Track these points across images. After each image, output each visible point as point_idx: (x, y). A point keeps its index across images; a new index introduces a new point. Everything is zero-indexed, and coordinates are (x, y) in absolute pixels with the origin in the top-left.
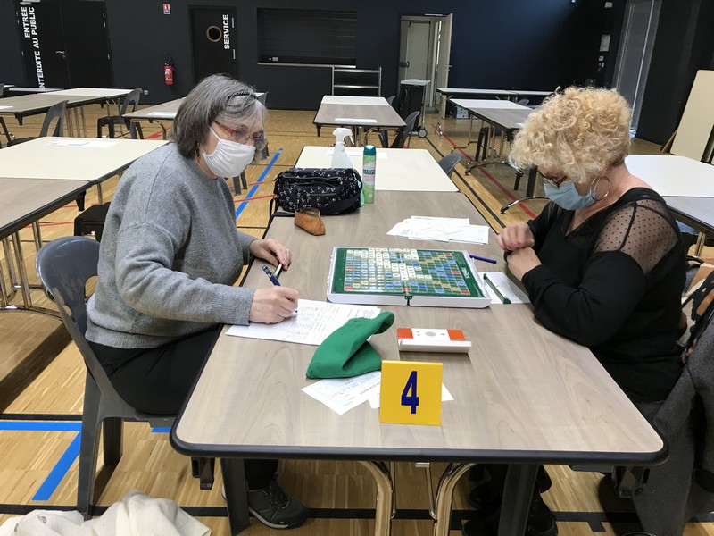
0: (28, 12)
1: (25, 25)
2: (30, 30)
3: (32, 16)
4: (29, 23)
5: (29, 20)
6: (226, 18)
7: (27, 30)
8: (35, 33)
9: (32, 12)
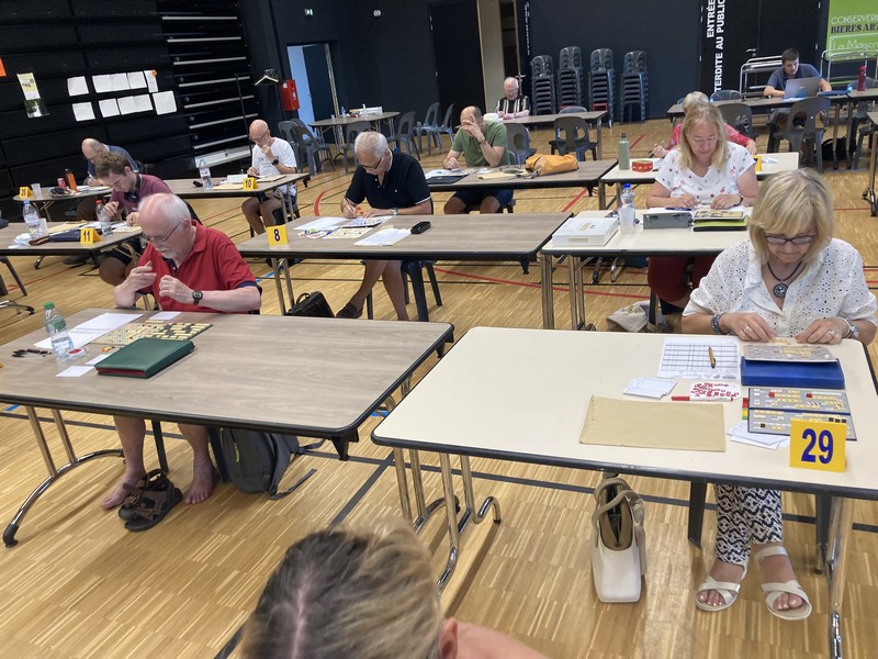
0: (717, 4)
1: (709, 21)
2: (715, 28)
3: (721, 9)
4: (715, 19)
5: (716, 14)
7: (710, 28)
8: (720, 31)
9: (722, 5)
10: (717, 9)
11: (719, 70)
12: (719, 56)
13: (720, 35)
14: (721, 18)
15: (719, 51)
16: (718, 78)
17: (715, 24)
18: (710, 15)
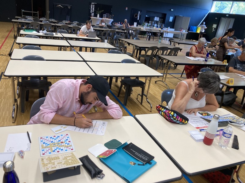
6: (139, 12)
7: (91, 11)
10: (93, 7)
18: (91, 8)
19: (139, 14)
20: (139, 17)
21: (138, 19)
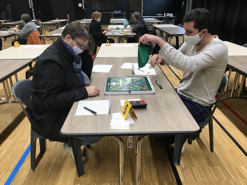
6: (83, 1)
8: (32, 7)
9: (31, 1)
10: (31, 2)
11: (34, 15)
12: (33, 12)
13: (32, 8)
14: (32, 4)
15: (33, 11)
16: (34, 17)
17: (31, 5)
18: (30, 3)
19: (83, 3)
20: (83, 6)
21: (84, 8)
